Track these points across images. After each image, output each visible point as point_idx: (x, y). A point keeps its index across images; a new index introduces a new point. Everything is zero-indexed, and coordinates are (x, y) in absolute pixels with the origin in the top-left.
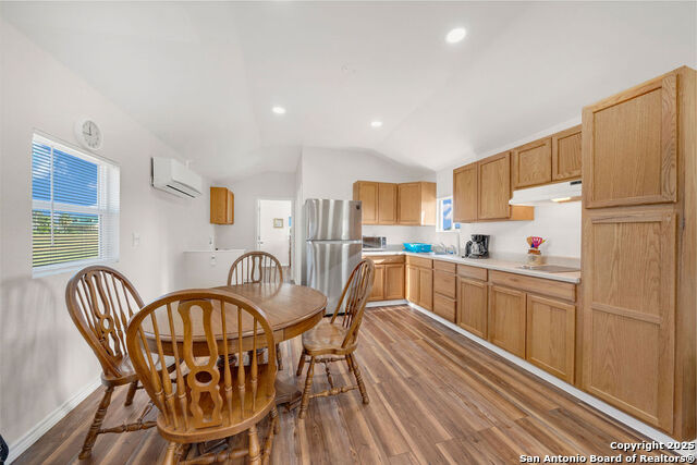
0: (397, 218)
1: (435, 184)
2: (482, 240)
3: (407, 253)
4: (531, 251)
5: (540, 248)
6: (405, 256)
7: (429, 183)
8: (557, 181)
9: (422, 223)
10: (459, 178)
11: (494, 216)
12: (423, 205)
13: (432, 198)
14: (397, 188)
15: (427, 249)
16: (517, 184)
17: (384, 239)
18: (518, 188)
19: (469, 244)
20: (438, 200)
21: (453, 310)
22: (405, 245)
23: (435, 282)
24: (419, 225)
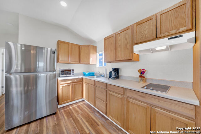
0: (80, 61)
1: (96, 47)
2: (116, 70)
3: (84, 77)
4: (140, 76)
5: (144, 75)
6: (83, 78)
7: (94, 46)
8: (160, 38)
9: (91, 63)
10: (106, 41)
11: (123, 58)
12: (91, 55)
13: (95, 52)
14: (80, 47)
15: (92, 74)
16: (136, 42)
17: (73, 70)
18: (136, 44)
19: (111, 72)
20: (97, 53)
21: (105, 108)
22: (83, 72)
23: (96, 92)
24: (89, 64)
